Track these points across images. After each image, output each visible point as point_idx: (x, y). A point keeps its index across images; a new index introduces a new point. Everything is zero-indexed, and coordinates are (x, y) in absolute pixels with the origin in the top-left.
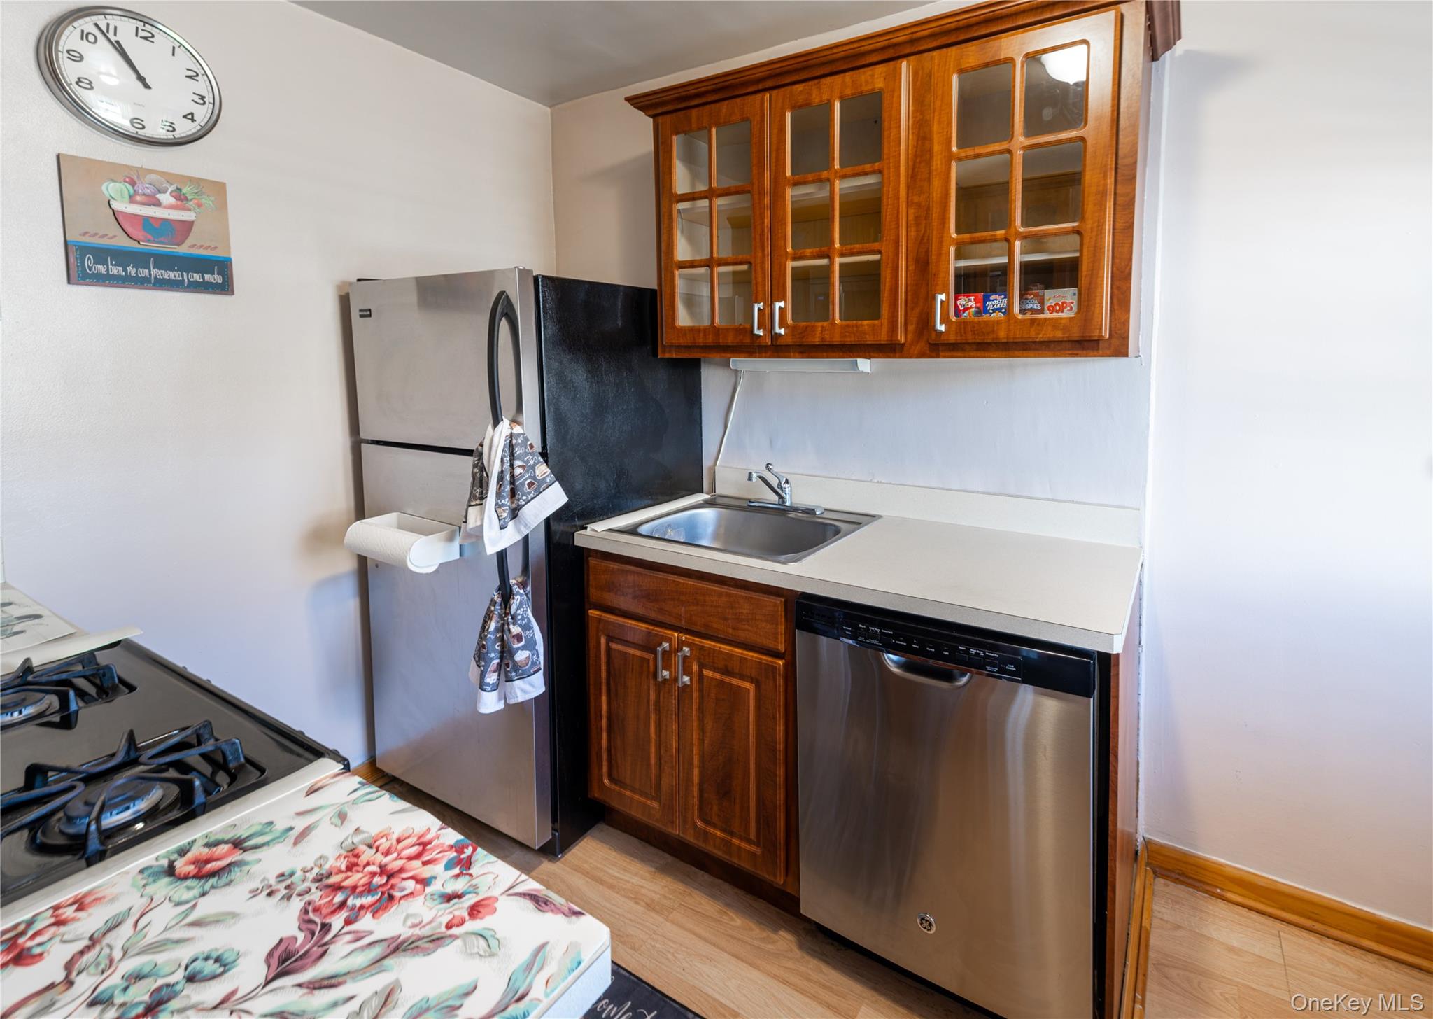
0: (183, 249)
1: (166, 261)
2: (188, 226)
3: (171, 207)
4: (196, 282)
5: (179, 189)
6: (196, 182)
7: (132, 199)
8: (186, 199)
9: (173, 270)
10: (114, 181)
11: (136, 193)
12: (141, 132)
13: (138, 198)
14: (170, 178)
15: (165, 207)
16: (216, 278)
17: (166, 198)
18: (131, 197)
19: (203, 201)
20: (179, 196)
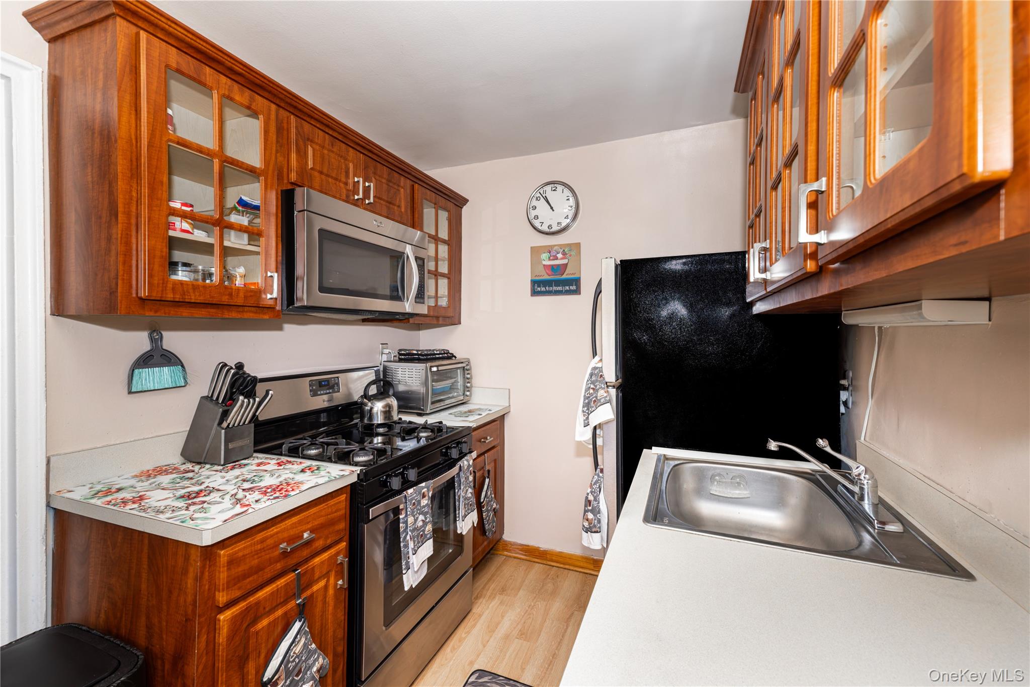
0: (564, 276)
1: (558, 283)
2: (565, 266)
3: (562, 259)
4: (567, 290)
5: (564, 250)
6: (569, 245)
7: (549, 259)
8: (566, 254)
9: (559, 286)
10: (544, 253)
11: (551, 256)
12: (551, 230)
13: (551, 258)
14: (560, 246)
15: (559, 259)
16: (573, 288)
17: (560, 256)
18: (549, 258)
19: (572, 253)
20: (564, 254)
